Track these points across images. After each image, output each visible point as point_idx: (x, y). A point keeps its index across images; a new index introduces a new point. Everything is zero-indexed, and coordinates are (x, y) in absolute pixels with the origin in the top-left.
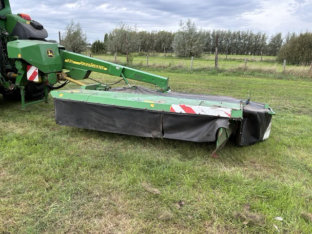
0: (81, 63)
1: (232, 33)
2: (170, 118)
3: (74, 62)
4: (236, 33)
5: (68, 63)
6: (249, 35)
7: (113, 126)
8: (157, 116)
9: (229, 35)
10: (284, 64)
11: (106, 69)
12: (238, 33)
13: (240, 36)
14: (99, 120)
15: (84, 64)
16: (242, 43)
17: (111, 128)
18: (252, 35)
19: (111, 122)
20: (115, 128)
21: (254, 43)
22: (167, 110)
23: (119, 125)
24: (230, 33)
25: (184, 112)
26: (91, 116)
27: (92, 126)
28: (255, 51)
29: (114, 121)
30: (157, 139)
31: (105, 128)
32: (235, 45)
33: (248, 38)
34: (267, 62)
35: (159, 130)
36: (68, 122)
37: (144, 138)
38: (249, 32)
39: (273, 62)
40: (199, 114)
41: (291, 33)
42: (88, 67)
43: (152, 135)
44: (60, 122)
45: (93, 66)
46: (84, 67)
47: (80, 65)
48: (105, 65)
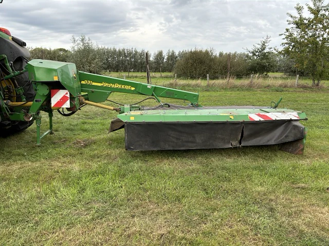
0: (102, 84)
1: (117, 50)
2: (250, 126)
3: (94, 84)
4: (121, 50)
5: (86, 84)
6: (134, 52)
7: (192, 142)
8: (237, 126)
9: (114, 52)
10: (208, 78)
11: (133, 89)
12: (124, 50)
13: (125, 53)
14: (177, 139)
15: (106, 85)
16: (128, 60)
17: (190, 144)
18: (136, 52)
19: (191, 139)
20: (195, 145)
21: (139, 61)
22: (246, 120)
23: (199, 140)
24: (115, 51)
25: (262, 119)
26: (170, 136)
27: (169, 145)
28: (142, 68)
29: (194, 137)
30: (236, 148)
31: (183, 146)
32: (123, 62)
33: (133, 55)
34: (166, 77)
35: (237, 140)
36: (142, 146)
37: (223, 149)
38: (133, 50)
39: (171, 77)
40: (276, 120)
41: (171, 50)
42: (111, 88)
43: (232, 145)
44: (132, 147)
45: (117, 86)
46: (106, 88)
47: (102, 86)
48: (132, 85)
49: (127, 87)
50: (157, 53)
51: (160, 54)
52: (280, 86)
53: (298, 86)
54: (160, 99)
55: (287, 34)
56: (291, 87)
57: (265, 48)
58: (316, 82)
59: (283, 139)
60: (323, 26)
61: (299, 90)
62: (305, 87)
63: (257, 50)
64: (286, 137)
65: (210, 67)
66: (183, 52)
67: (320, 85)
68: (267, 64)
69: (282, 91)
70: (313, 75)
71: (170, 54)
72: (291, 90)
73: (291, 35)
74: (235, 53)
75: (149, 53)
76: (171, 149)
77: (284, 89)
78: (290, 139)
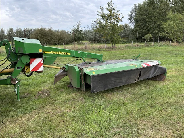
0: (51, 53)
2: (143, 70)
3: (46, 52)
8: (138, 70)
11: (69, 54)
15: (54, 53)
20: (122, 83)
22: (142, 67)
35: (137, 78)
36: (99, 89)
41: (18, 28)
42: (56, 54)
43: (136, 81)
44: (94, 91)
45: (60, 53)
46: (54, 55)
47: (51, 54)
48: (69, 52)
49: (66, 54)
50: (9, 29)
51: (11, 30)
52: (99, 48)
53: (106, 47)
54: (85, 59)
55: (98, 21)
56: (104, 48)
57: (79, 28)
58: (113, 45)
59: (155, 74)
60: (114, 18)
61: (107, 50)
62: (109, 48)
63: (75, 29)
64: (156, 73)
65: (52, 39)
66: (27, 29)
67: (115, 46)
68: (82, 37)
69: (101, 51)
70: (112, 42)
71: (18, 30)
72: (104, 50)
73: (100, 22)
74: (58, 30)
75: (4, 29)
76: (112, 88)
77: (101, 49)
78: (158, 74)
